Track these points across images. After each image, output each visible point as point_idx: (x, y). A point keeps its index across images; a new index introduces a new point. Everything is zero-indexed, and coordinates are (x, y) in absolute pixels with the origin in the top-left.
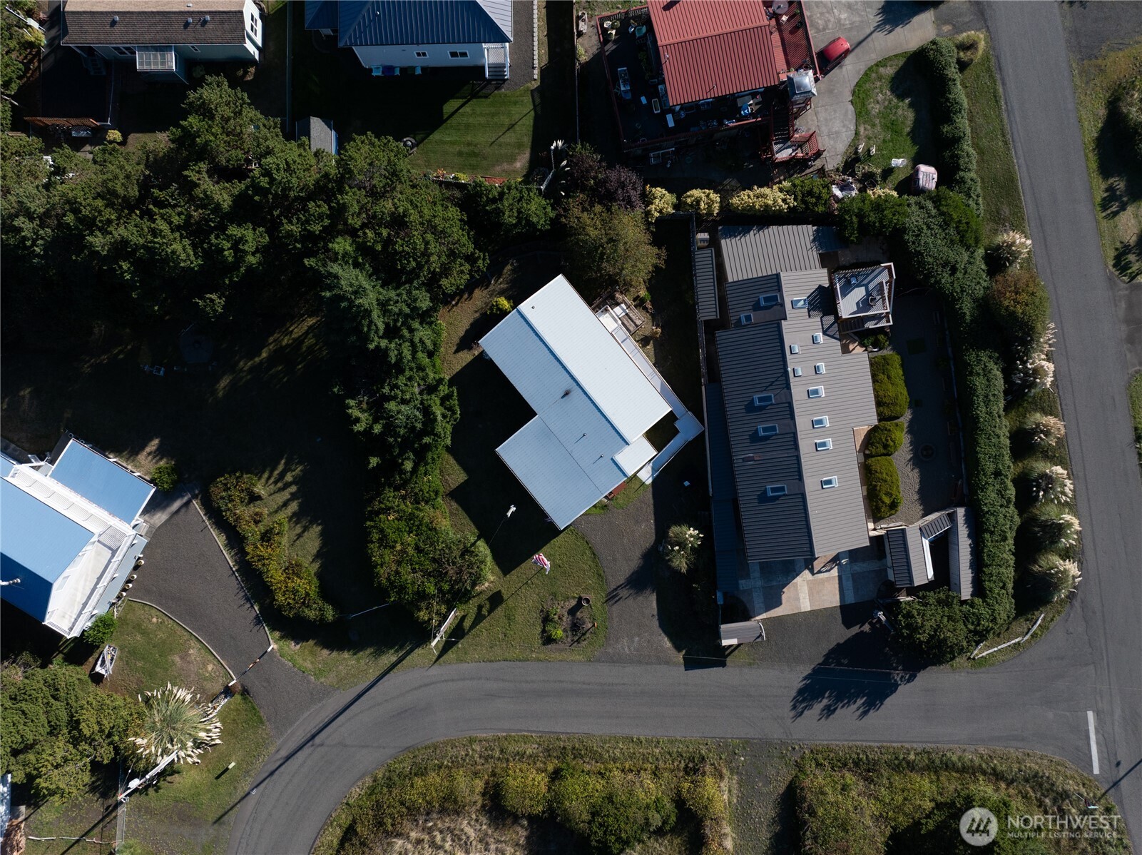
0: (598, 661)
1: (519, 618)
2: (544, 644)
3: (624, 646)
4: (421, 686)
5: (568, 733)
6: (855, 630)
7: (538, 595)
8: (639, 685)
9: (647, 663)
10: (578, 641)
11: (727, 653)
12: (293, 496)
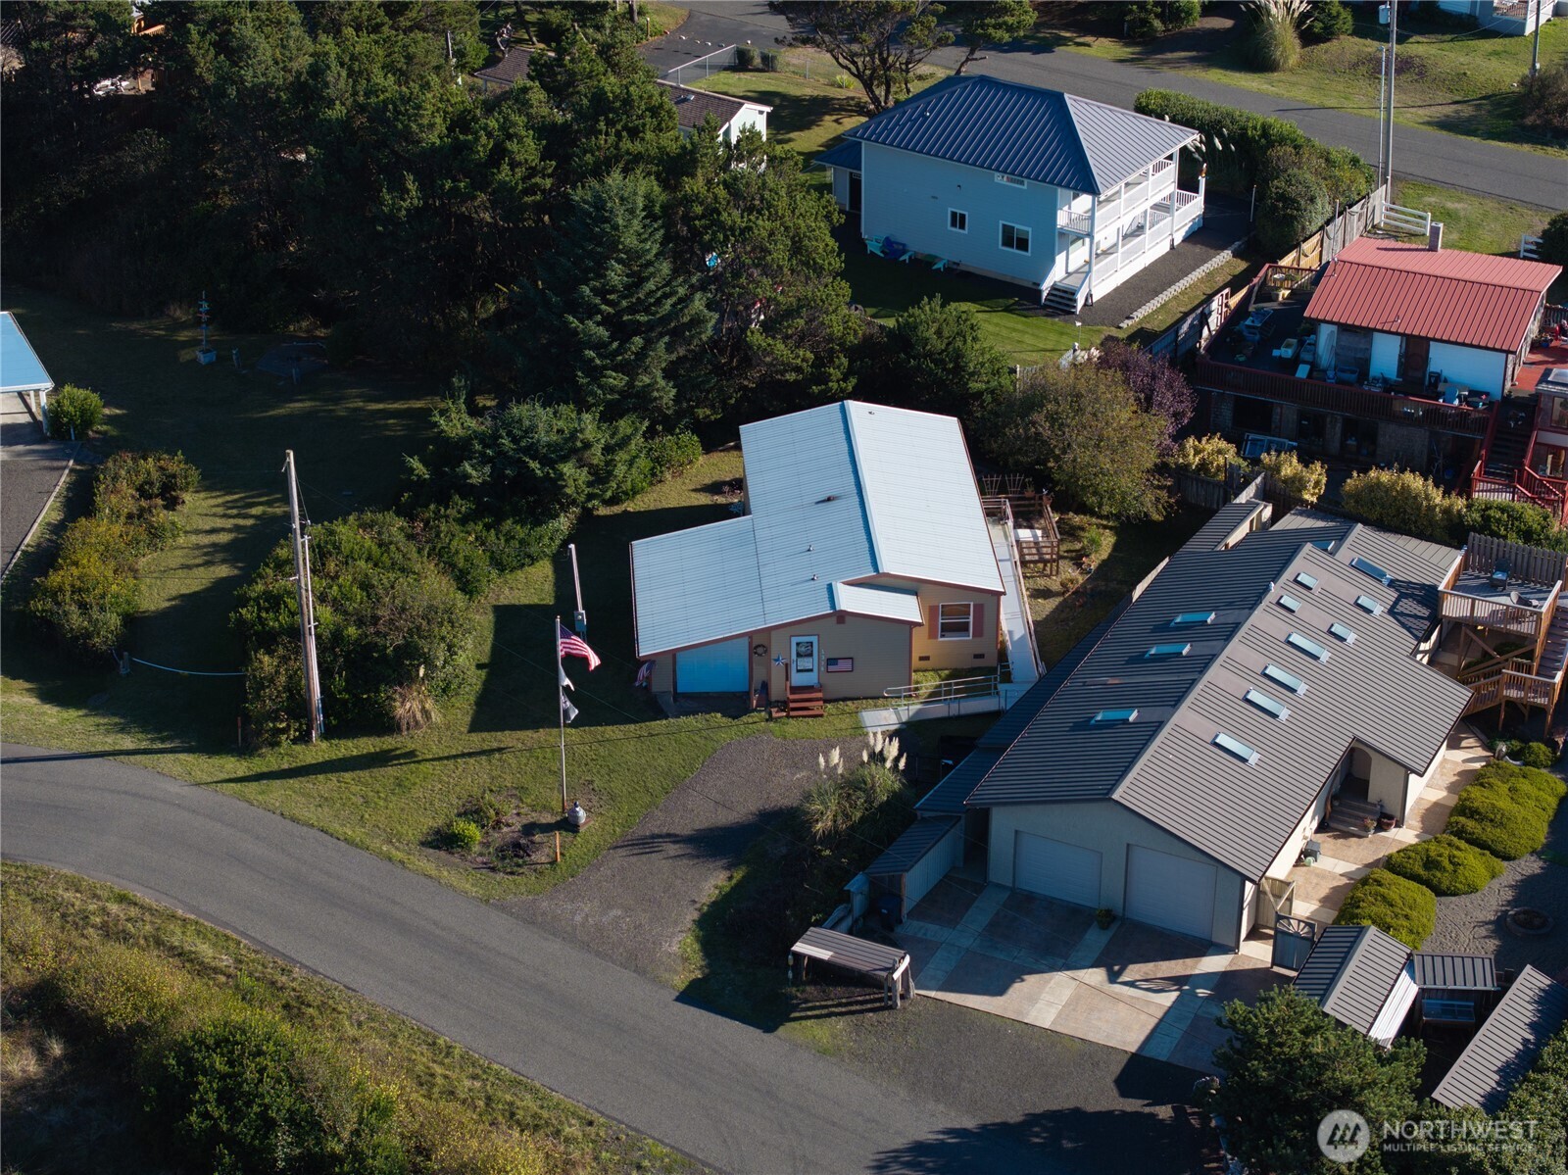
0: (503, 908)
1: (417, 792)
2: (423, 844)
3: (583, 912)
4: (126, 793)
5: (315, 972)
6: (1133, 1105)
7: (493, 778)
8: (545, 975)
9: (598, 954)
10: (493, 869)
11: (793, 1015)
12: (237, 528)
